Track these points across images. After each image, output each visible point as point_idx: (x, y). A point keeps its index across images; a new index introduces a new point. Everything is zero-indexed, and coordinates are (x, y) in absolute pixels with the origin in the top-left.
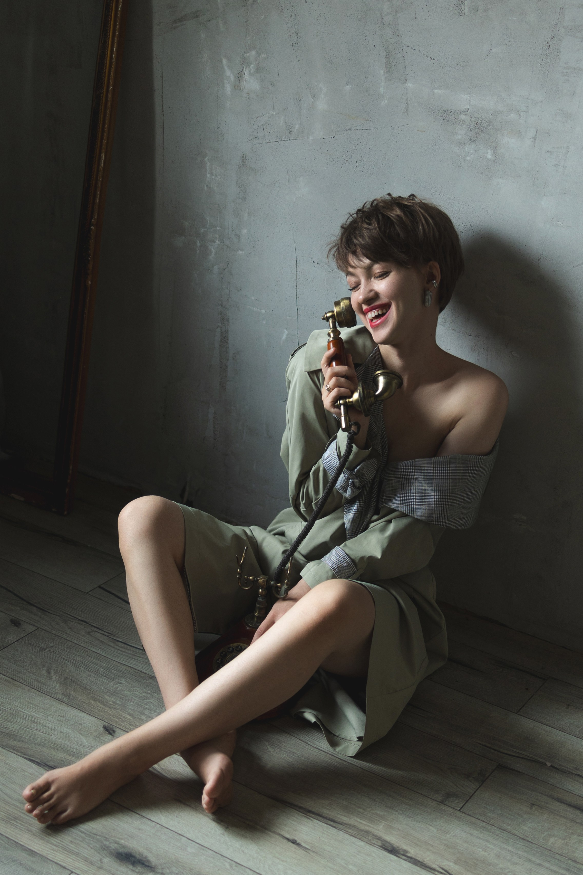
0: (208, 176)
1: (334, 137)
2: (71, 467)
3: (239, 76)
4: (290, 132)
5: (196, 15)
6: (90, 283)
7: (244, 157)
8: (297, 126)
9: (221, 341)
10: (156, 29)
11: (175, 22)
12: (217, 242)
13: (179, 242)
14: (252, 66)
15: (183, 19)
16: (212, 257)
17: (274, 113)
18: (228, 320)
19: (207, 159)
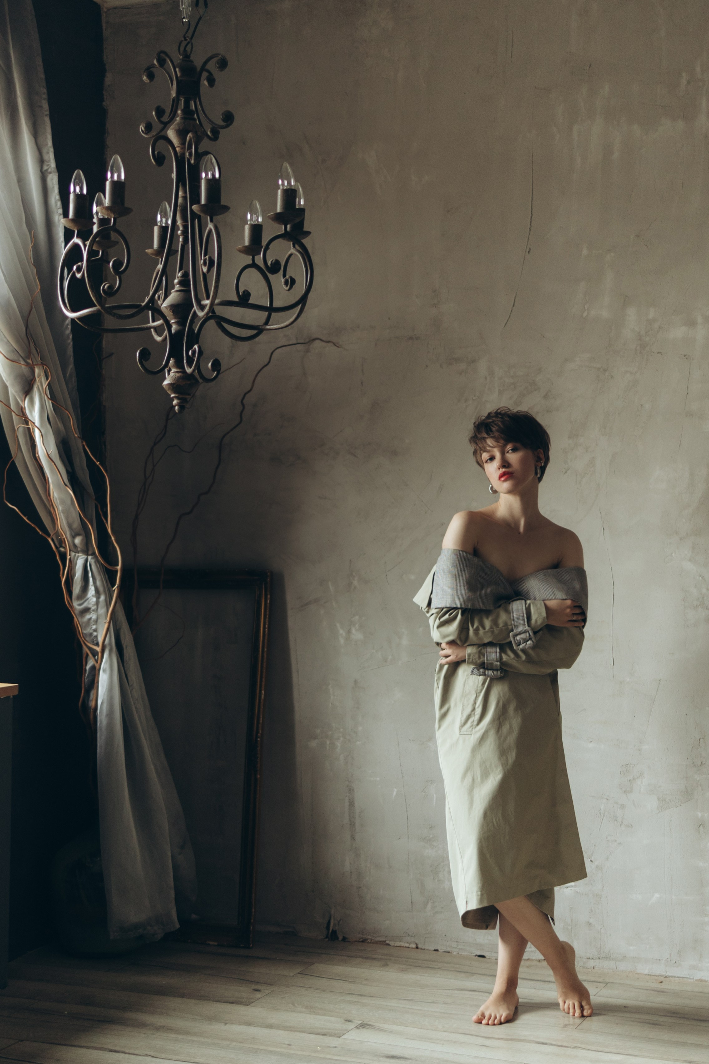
0: (332, 697)
1: (415, 660)
2: (253, 910)
3: (349, 632)
4: (386, 661)
5: (316, 600)
6: (259, 776)
7: (356, 682)
8: (390, 657)
9: (349, 806)
10: (290, 613)
11: (302, 606)
12: (342, 739)
13: (313, 744)
14: (357, 626)
15: (307, 604)
16: (338, 750)
17: (374, 651)
18: (353, 790)
19: (330, 687)
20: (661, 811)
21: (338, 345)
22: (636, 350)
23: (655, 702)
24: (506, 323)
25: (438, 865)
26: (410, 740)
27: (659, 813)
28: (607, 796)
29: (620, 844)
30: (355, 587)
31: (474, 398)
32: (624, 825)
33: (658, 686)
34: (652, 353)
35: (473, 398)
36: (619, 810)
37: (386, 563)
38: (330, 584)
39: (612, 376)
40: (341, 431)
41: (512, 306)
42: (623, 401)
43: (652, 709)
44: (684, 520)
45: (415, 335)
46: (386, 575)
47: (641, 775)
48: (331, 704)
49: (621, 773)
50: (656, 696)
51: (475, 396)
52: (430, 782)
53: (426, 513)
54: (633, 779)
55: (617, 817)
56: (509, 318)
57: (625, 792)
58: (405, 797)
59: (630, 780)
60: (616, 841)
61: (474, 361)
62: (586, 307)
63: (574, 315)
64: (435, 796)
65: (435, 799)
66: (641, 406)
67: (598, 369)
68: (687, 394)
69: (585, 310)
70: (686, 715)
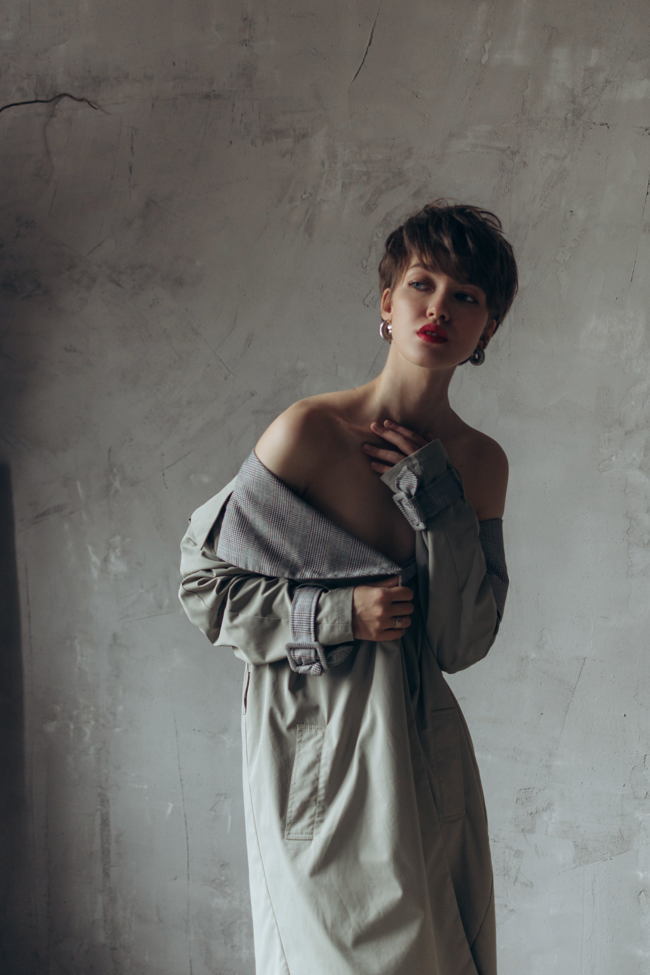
0: (79, 658)
3: (106, 560)
4: (160, 607)
5: (59, 509)
7: (115, 636)
8: (167, 601)
9: (102, 825)
10: (18, 526)
11: (37, 517)
12: (92, 723)
13: (51, 727)
14: (118, 550)
15: (44, 514)
16: (87, 739)
17: (143, 591)
18: (108, 801)
19: (76, 641)
20: (580, 865)
21: (95, 106)
22: (566, 119)
23: (575, 694)
24: (358, 73)
25: (232, 923)
26: (194, 730)
27: (575, 868)
28: (494, 835)
29: (512, 911)
30: (117, 491)
31: (304, 196)
32: (520, 882)
33: (582, 668)
34: (593, 124)
35: (302, 196)
36: (512, 858)
37: (163, 455)
38: (78, 484)
39: (525, 162)
40: (99, 245)
41: (367, 45)
42: (541, 205)
43: (570, 703)
44: (633, 403)
45: (214, 91)
46: (164, 475)
47: (549, 806)
48: (78, 668)
49: (518, 802)
50: (577, 683)
51: (305, 193)
52: (223, 796)
53: (226, 379)
54: (537, 811)
55: (509, 869)
56: (363, 63)
57: (523, 830)
58: (185, 816)
59: (531, 813)
60: (506, 906)
61: (305, 136)
62: (487, 47)
63: (467, 60)
64: (230, 817)
65: (229, 823)
66: (571, 213)
67: (503, 151)
68: (648, 193)
69: (485, 53)
70: (625, 716)
